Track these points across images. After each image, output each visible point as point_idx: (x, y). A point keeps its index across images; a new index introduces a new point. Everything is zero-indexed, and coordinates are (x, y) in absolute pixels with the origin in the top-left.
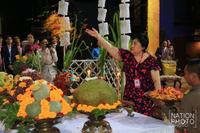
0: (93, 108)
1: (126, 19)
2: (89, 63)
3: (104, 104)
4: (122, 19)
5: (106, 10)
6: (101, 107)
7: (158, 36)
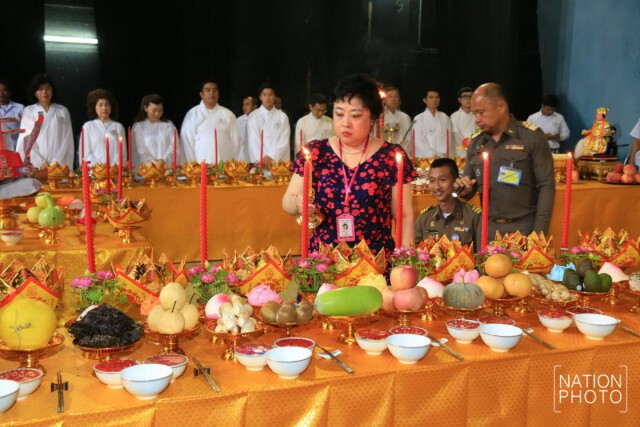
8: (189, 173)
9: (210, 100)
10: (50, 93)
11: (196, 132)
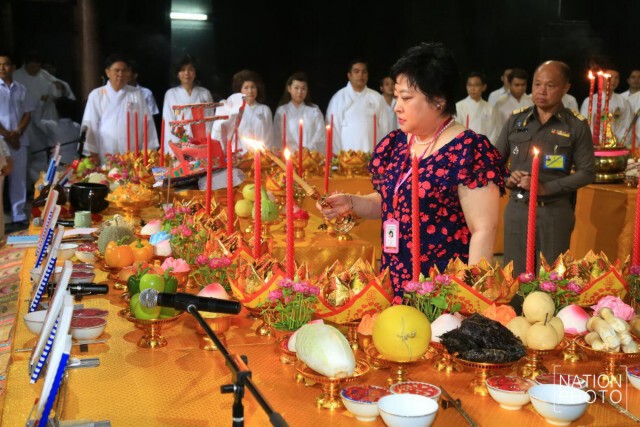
8: (347, 162)
9: (359, 83)
10: (192, 73)
11: (343, 117)
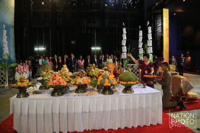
0: (126, 83)
1: (150, 47)
2: (130, 65)
3: (130, 82)
4: (149, 47)
5: (142, 43)
6: (129, 83)
7: (168, 54)
